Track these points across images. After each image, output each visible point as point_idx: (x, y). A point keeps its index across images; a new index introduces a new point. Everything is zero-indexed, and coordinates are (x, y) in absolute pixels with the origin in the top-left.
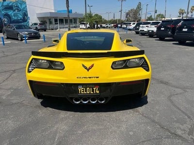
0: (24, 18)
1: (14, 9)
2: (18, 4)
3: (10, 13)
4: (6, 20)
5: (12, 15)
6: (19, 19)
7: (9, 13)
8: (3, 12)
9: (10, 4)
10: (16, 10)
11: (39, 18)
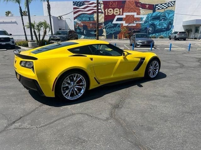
0: (168, 27)
1: (161, 18)
2: (166, 14)
3: (157, 22)
4: (151, 29)
5: (158, 24)
6: (163, 27)
7: (155, 23)
8: (150, 22)
9: (159, 15)
10: (163, 20)
11: (184, 26)
